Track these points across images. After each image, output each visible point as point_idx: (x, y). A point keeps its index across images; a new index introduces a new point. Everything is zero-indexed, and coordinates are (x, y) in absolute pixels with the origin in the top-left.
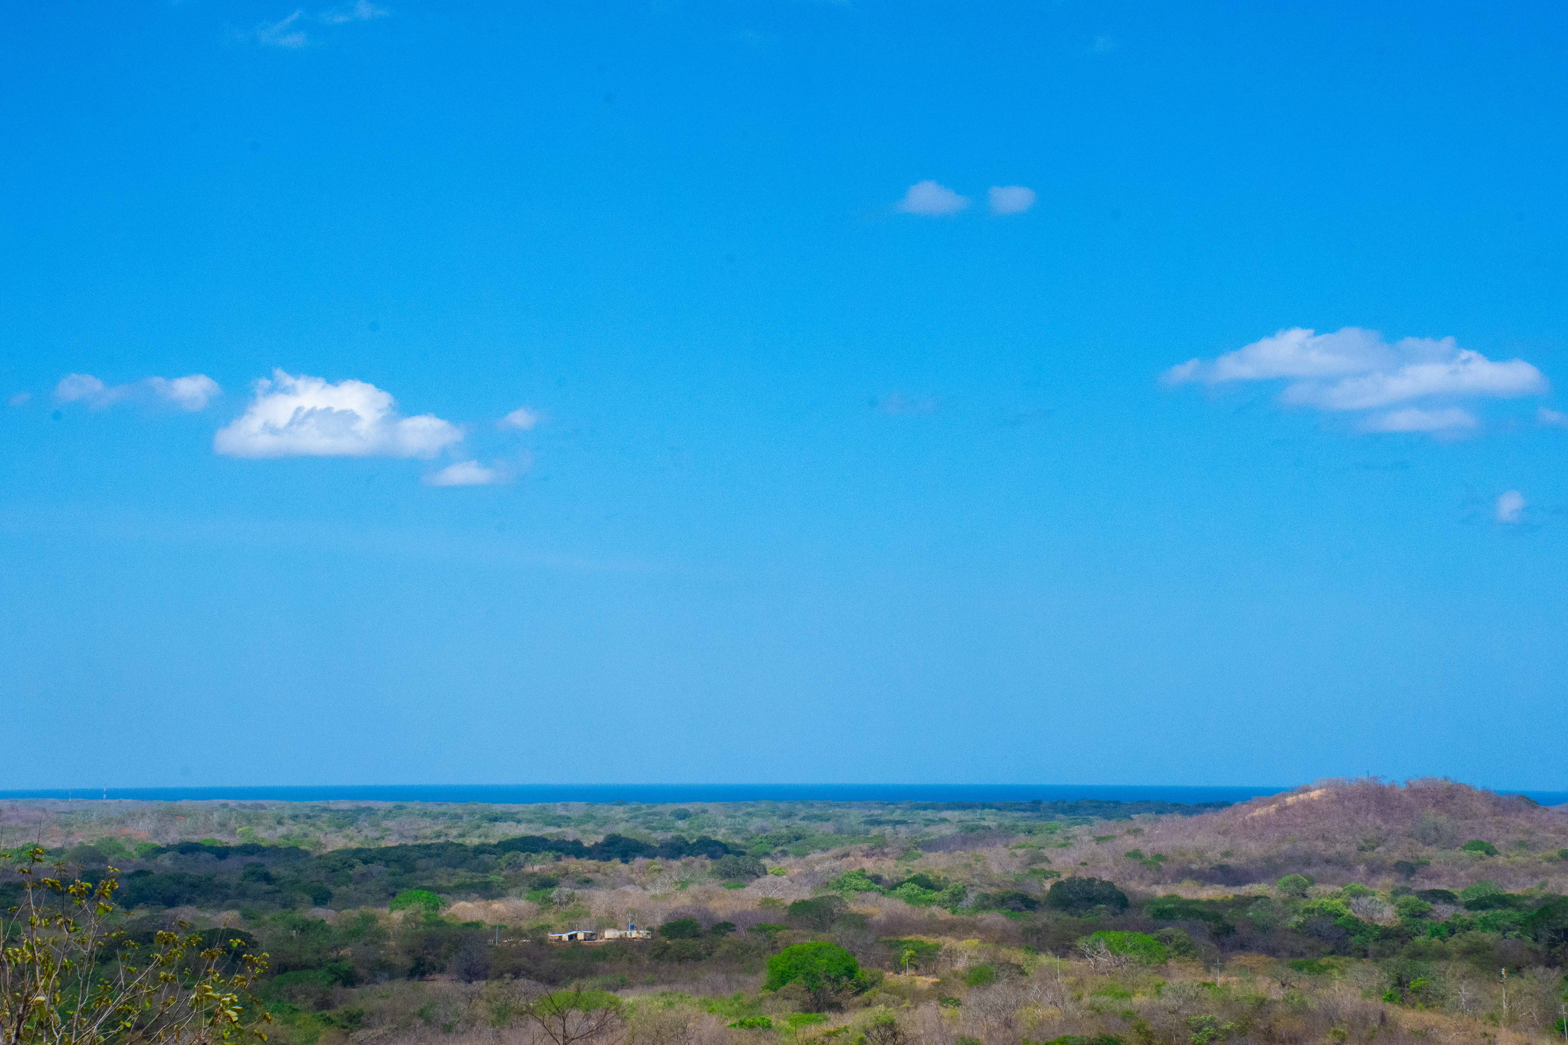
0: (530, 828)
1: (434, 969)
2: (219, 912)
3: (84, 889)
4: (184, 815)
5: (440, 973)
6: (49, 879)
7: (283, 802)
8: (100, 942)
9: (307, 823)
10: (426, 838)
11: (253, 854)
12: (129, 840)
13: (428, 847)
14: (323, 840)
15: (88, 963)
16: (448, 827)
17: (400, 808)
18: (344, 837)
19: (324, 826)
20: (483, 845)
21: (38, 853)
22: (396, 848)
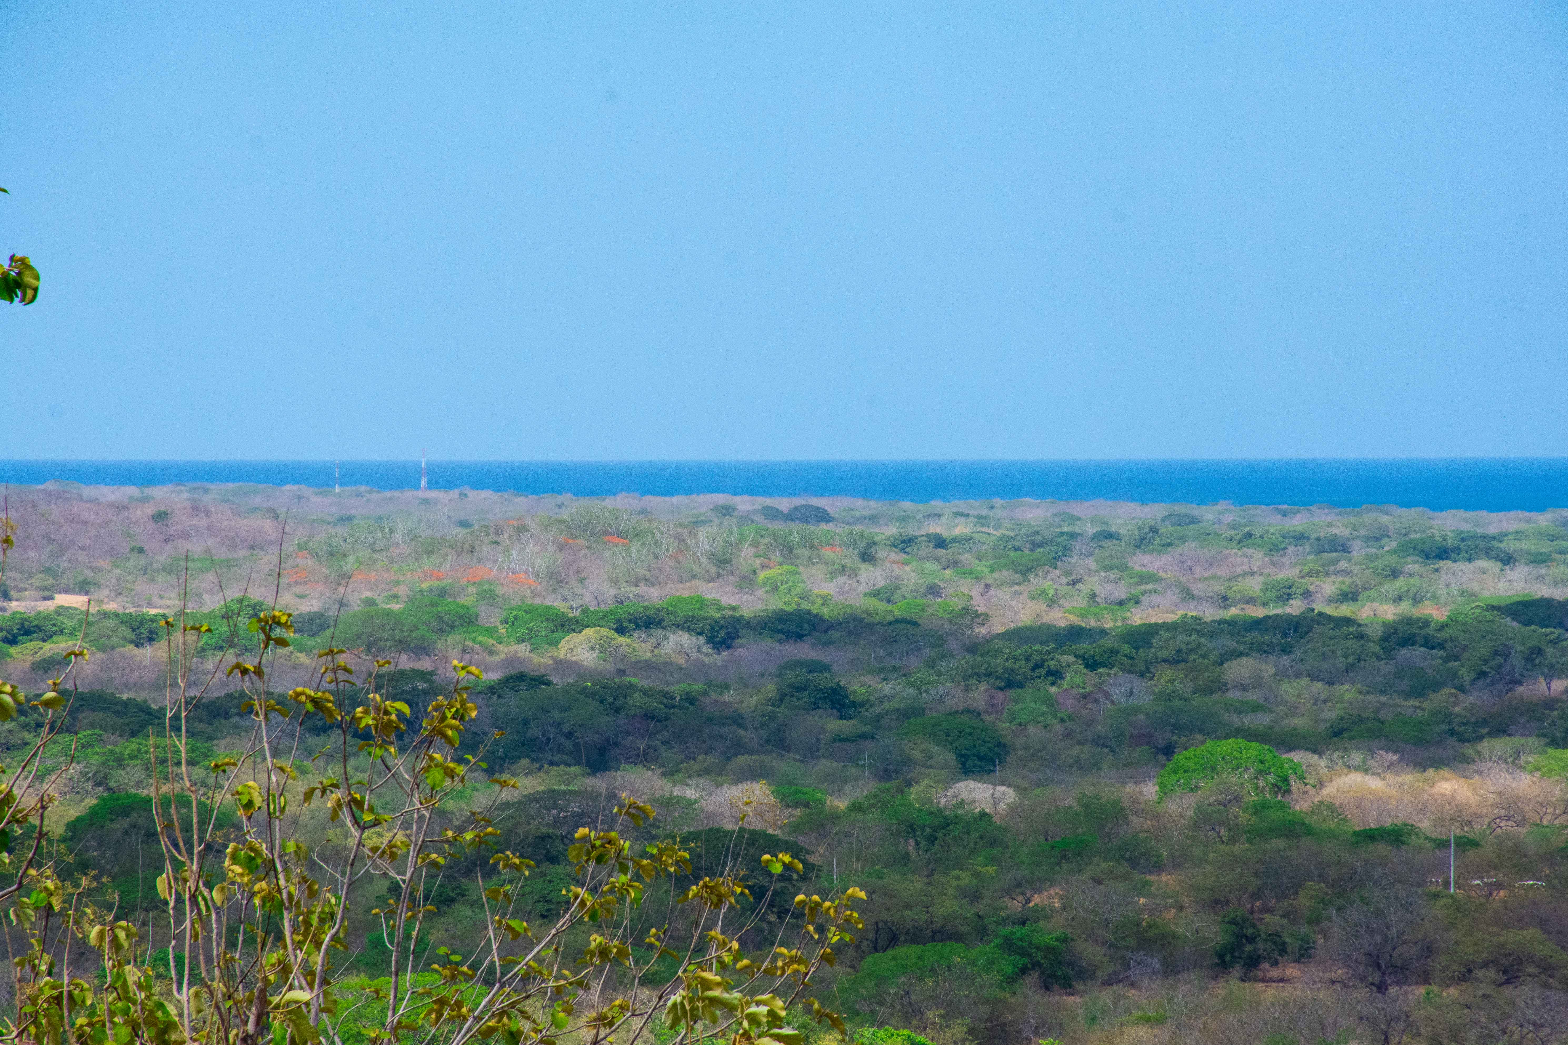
0: (1540, 578)
1: (1283, 949)
2: (719, 785)
3: (393, 717)
4: (623, 535)
5: (1297, 961)
6: (308, 691)
7: (873, 504)
8: (434, 856)
9: (938, 560)
10: (1251, 601)
11: (800, 637)
12: (488, 597)
13: (1257, 624)
14: (979, 604)
15: (408, 909)
16: (1309, 574)
17: (1181, 521)
18: (1033, 598)
19: (981, 568)
20: (1408, 621)
21: (279, 624)
22: (1171, 627)
